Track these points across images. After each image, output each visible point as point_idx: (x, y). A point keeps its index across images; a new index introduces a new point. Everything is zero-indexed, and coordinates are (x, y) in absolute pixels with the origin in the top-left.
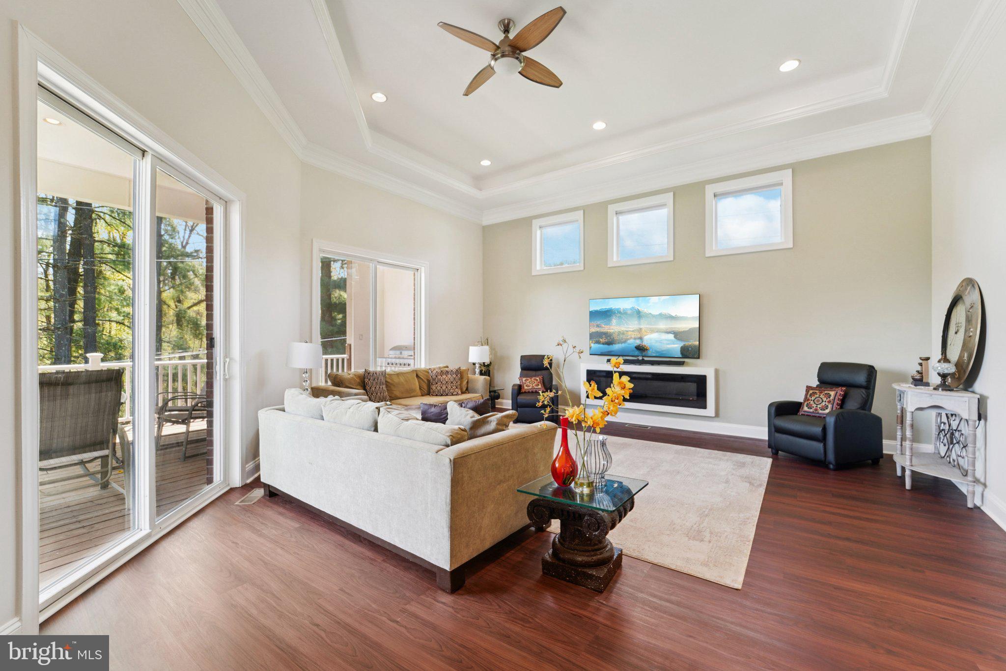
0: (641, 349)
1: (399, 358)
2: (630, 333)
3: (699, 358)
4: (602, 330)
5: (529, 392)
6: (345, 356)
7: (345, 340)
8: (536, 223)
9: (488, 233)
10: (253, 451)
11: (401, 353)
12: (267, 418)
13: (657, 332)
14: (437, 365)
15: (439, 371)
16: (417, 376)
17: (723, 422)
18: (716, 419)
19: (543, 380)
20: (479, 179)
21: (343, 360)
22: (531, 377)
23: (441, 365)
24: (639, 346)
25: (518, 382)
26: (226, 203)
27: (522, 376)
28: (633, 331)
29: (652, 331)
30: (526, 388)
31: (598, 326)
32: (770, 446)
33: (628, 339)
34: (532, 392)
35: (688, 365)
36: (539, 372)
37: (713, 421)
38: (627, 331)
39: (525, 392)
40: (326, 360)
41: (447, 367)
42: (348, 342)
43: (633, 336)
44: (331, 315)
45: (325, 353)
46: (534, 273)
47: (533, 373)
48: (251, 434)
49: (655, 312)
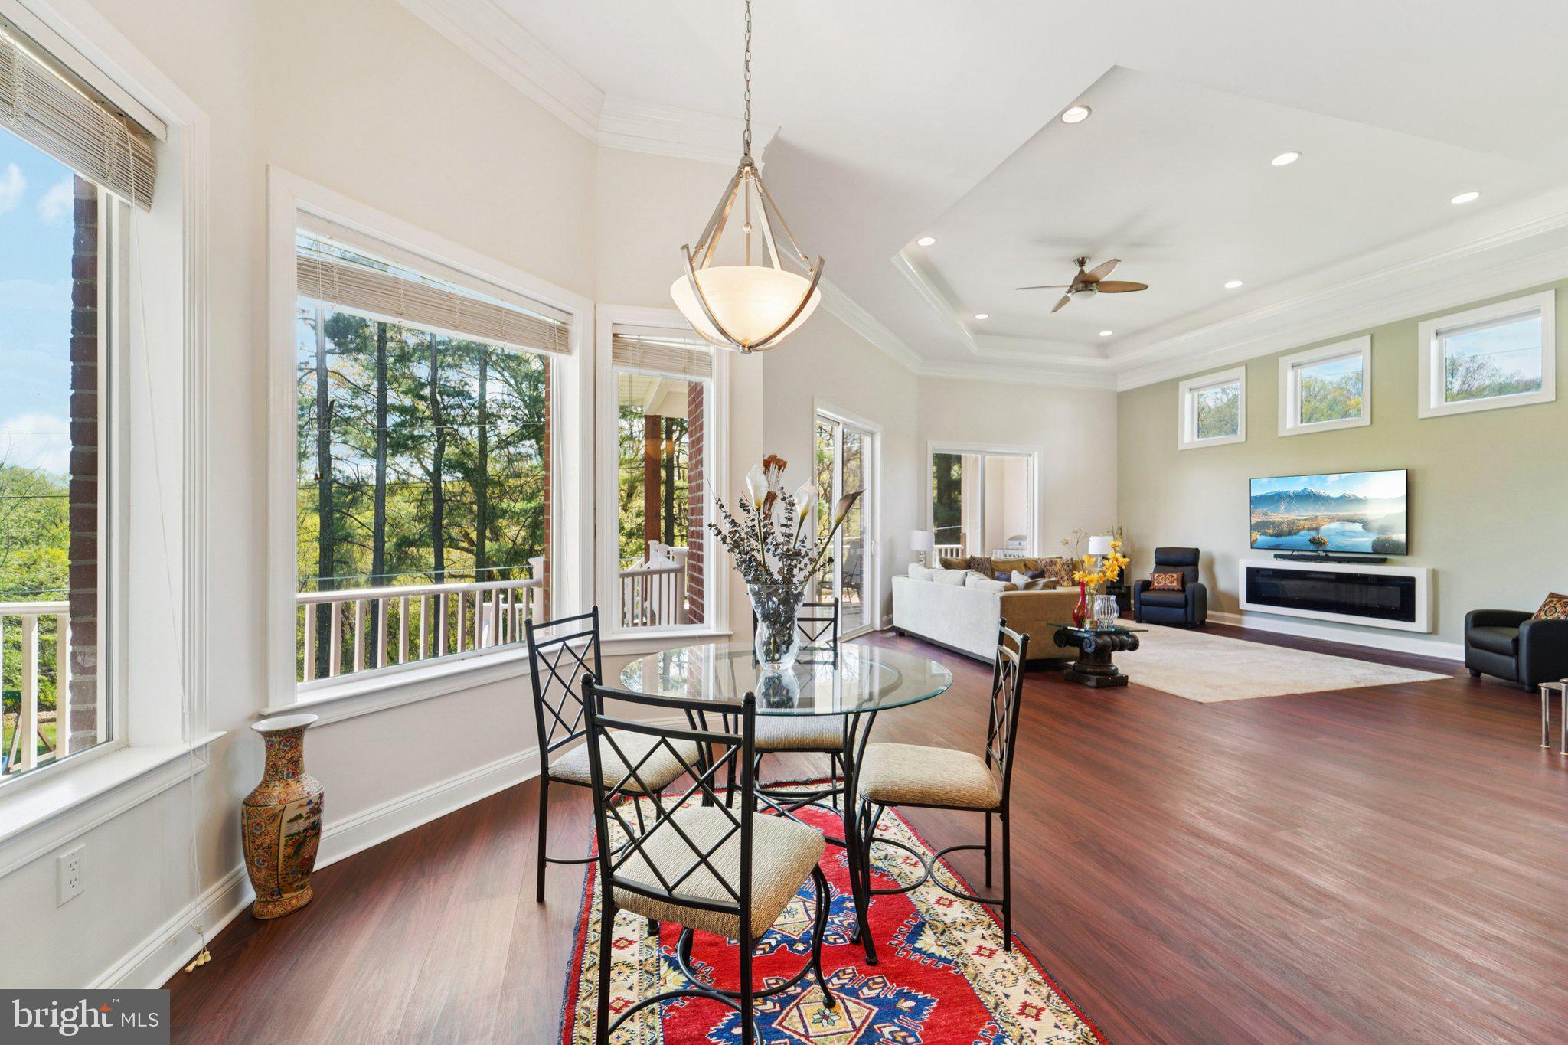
0: (1317, 543)
1: (1017, 549)
2: (1302, 522)
3: (1407, 554)
4: (1269, 519)
5: (1159, 590)
6: (960, 546)
7: (959, 530)
8: (1184, 386)
9: (1123, 399)
10: (888, 608)
11: (1020, 544)
12: (897, 581)
13: (1338, 520)
14: (1047, 556)
15: (1048, 561)
16: (1025, 565)
17: (1444, 641)
18: (1433, 636)
19: (1183, 578)
20: (1103, 348)
21: (957, 550)
22: (1165, 573)
23: (1054, 556)
24: (1314, 539)
25: (1149, 578)
26: (872, 434)
27: (1156, 570)
28: (1306, 520)
29: (1332, 520)
30: (1156, 584)
31: (1264, 514)
32: (1467, 667)
33: (1300, 530)
34: (1164, 590)
35: (1391, 563)
36: (1180, 568)
37: (1429, 639)
38: (1299, 520)
39: (1154, 589)
40: (941, 550)
41: (1061, 558)
42: (963, 531)
43: (1306, 526)
44: (950, 496)
45: (936, 543)
46: (1180, 448)
47: (1172, 568)
48: (886, 595)
49: (1335, 493)
